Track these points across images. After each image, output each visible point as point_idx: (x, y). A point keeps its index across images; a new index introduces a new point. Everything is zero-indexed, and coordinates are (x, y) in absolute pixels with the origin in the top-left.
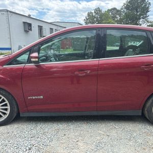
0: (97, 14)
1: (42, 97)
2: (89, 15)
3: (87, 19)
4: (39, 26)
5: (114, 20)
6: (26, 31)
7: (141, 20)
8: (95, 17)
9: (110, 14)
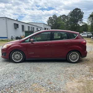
0: (54, 18)
1: (33, 53)
3: (49, 21)
4: (22, 25)
6: (15, 28)
7: (79, 22)
9: (62, 18)
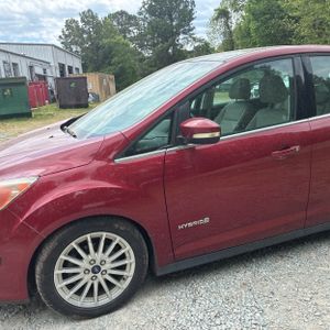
0: (87, 24)
1: (207, 220)
2: (68, 26)
3: (66, 36)
5: (125, 37)
8: (84, 31)
9: (115, 23)
